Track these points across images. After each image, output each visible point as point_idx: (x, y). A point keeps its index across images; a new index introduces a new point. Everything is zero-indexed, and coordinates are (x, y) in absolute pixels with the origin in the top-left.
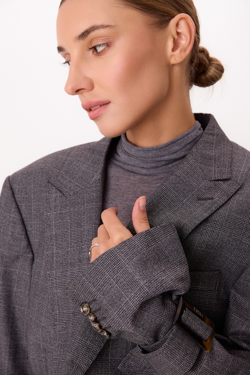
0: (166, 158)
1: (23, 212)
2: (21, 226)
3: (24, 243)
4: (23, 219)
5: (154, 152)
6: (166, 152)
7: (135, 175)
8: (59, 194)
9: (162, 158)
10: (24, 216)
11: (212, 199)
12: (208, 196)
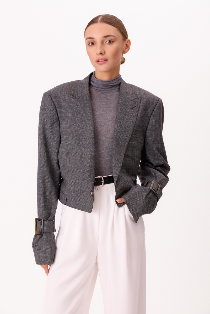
0: (112, 84)
1: (56, 106)
2: (56, 110)
3: (56, 117)
4: (56, 108)
5: (109, 82)
6: (112, 83)
7: (100, 91)
8: (74, 98)
9: (111, 85)
10: (56, 107)
11: (136, 107)
12: (134, 106)
